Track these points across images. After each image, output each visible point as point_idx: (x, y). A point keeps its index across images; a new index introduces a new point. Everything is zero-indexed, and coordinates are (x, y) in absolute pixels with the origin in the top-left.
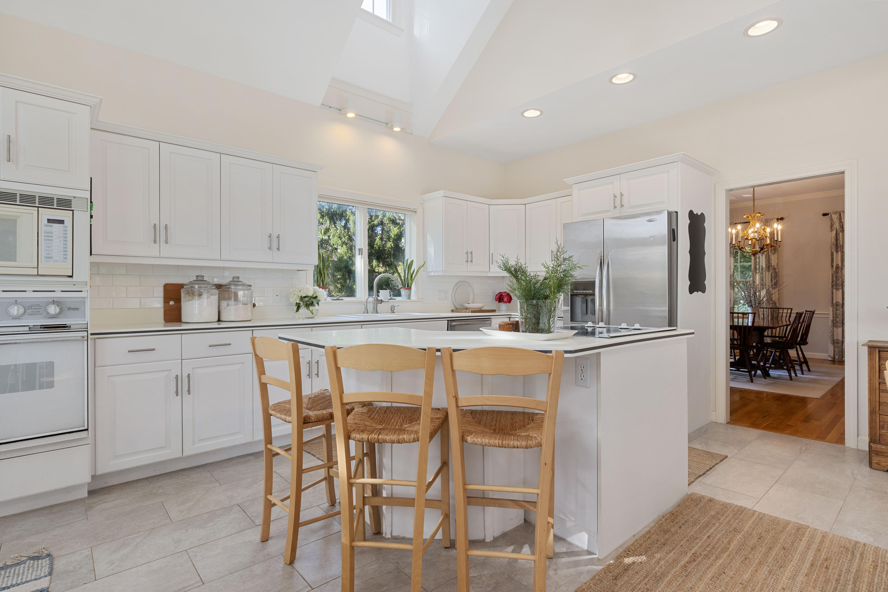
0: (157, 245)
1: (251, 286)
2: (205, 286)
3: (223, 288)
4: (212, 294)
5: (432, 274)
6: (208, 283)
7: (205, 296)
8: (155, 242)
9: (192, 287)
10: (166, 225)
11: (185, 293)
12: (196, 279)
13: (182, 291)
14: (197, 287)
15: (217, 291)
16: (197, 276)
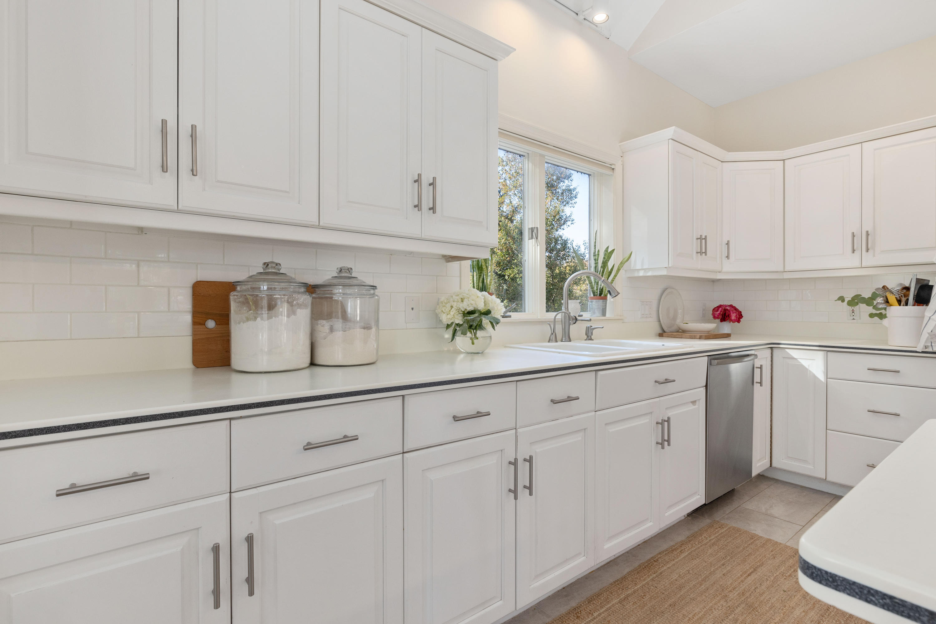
0: (170, 178)
1: (374, 287)
2: (283, 285)
3: (318, 291)
4: (300, 306)
5: (641, 274)
6: (290, 281)
7: (283, 308)
8: (164, 168)
9: (253, 289)
10: (193, 127)
11: (239, 302)
12: (264, 270)
13: (231, 298)
14: (265, 288)
15: (306, 299)
16: (265, 264)
